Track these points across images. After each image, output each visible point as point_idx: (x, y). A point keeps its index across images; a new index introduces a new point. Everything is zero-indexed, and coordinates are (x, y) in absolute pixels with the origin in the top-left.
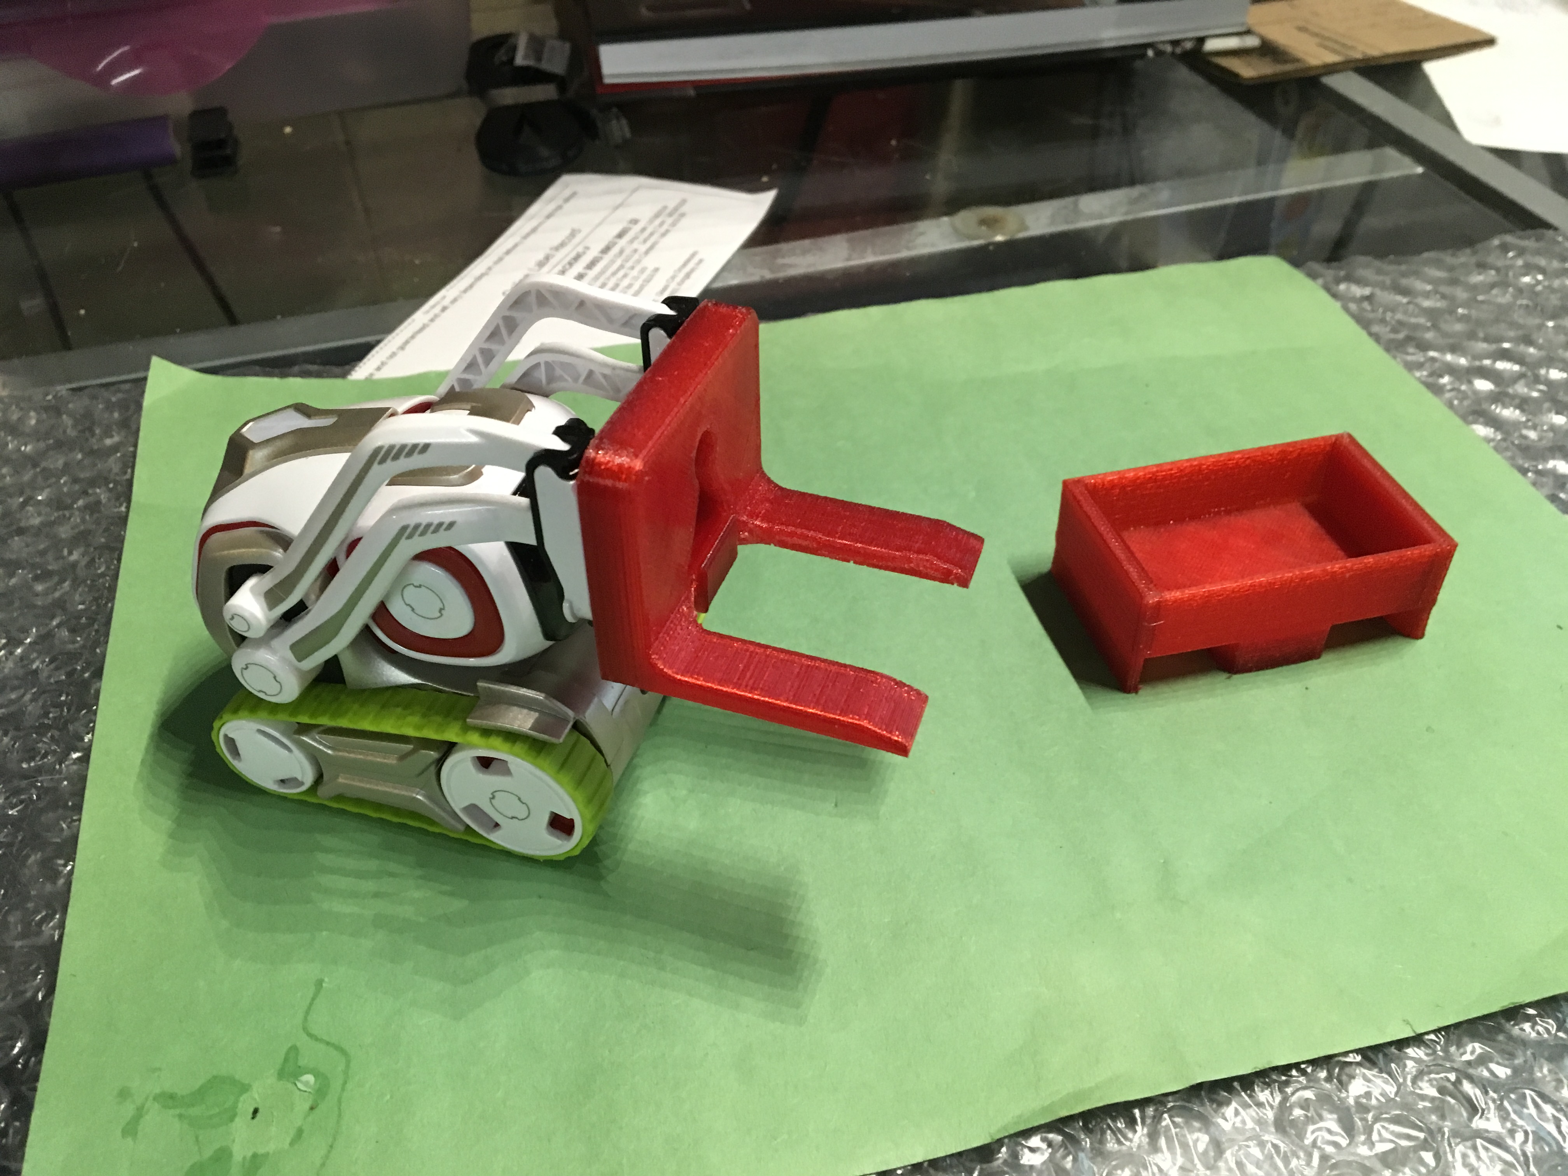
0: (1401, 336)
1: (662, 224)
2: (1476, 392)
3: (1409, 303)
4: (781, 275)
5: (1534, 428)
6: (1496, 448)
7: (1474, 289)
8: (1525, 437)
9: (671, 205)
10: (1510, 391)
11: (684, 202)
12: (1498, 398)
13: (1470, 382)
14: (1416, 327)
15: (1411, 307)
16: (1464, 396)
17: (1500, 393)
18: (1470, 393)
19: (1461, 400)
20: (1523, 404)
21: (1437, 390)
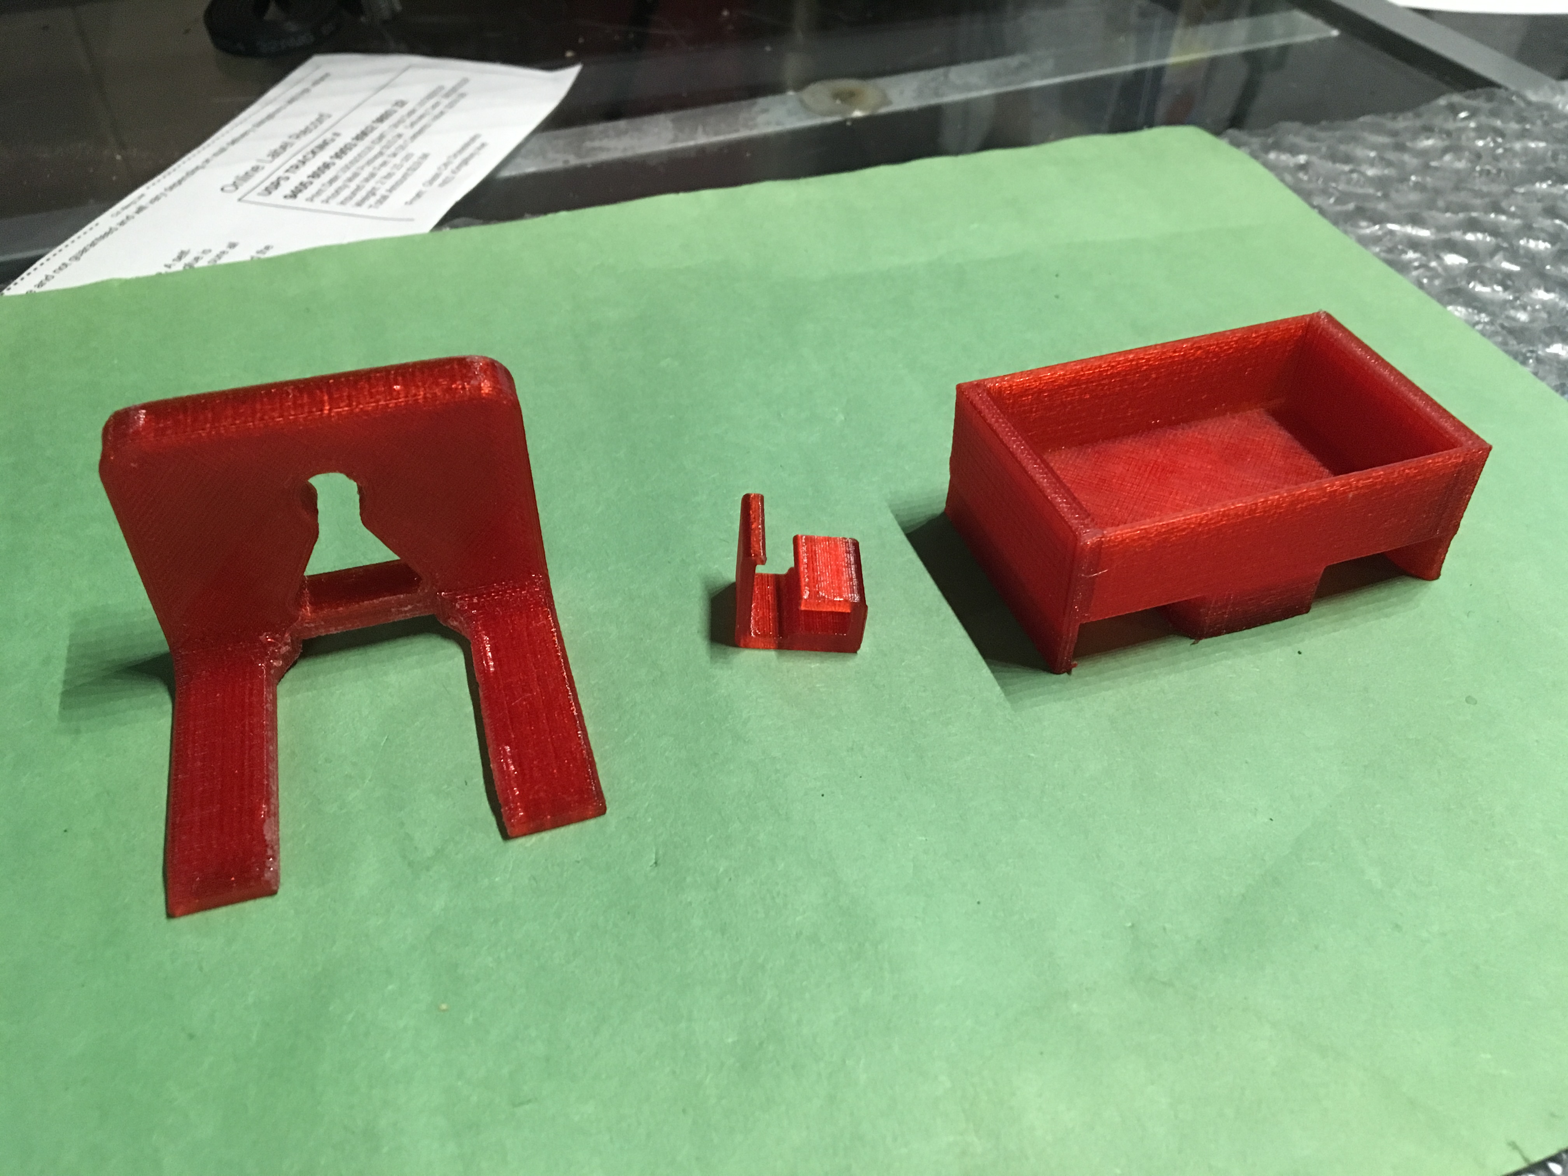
0: (1351, 206)
1: (434, 106)
2: (1446, 268)
3: (1352, 171)
4: (588, 161)
5: (1524, 308)
6: (1483, 333)
7: (1424, 153)
8: (1514, 319)
9: (449, 85)
10: (1488, 265)
11: (465, 81)
12: (1472, 274)
13: (1438, 258)
14: (1366, 197)
15: (1355, 176)
16: (1434, 275)
17: (1476, 268)
18: (1440, 270)
19: (1431, 279)
20: (1505, 280)
21: (1403, 268)
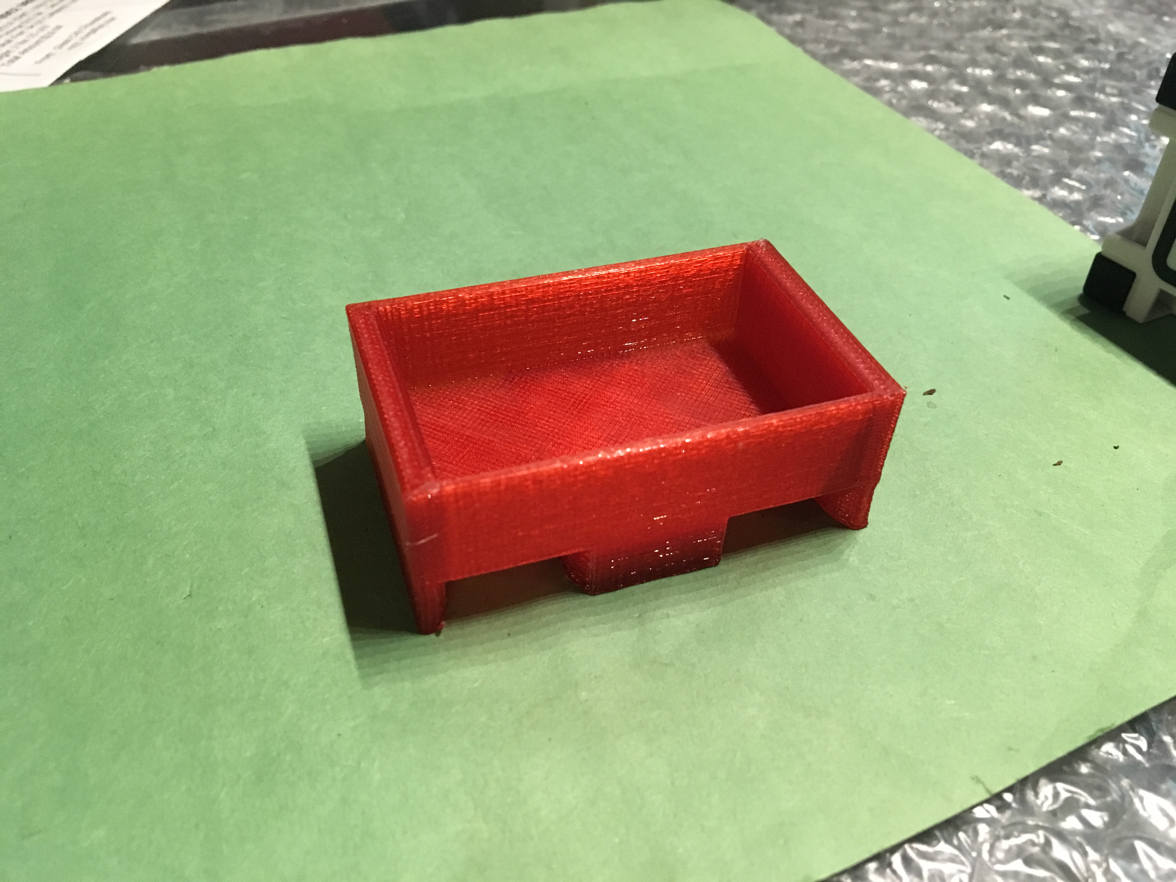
0: (836, 50)
2: (913, 92)
3: (837, 26)
5: (971, 118)
6: (940, 137)
7: (895, 14)
8: (964, 126)
10: (943, 87)
12: (932, 94)
13: (905, 84)
15: (840, 29)
16: (902, 97)
17: (933, 91)
18: (906, 93)
19: (899, 100)
21: (876, 92)
